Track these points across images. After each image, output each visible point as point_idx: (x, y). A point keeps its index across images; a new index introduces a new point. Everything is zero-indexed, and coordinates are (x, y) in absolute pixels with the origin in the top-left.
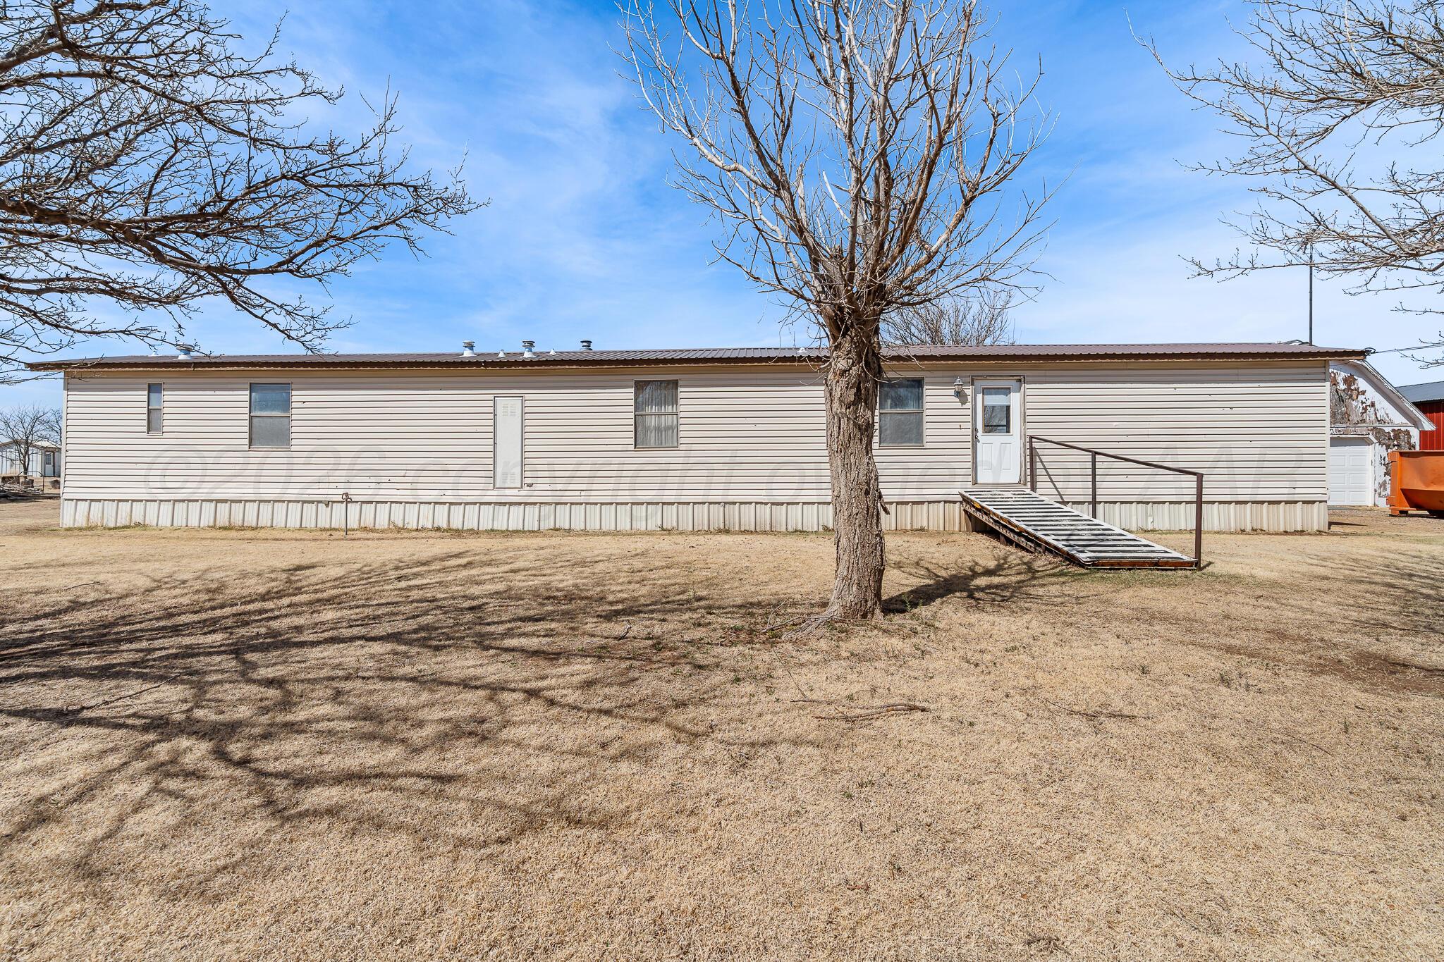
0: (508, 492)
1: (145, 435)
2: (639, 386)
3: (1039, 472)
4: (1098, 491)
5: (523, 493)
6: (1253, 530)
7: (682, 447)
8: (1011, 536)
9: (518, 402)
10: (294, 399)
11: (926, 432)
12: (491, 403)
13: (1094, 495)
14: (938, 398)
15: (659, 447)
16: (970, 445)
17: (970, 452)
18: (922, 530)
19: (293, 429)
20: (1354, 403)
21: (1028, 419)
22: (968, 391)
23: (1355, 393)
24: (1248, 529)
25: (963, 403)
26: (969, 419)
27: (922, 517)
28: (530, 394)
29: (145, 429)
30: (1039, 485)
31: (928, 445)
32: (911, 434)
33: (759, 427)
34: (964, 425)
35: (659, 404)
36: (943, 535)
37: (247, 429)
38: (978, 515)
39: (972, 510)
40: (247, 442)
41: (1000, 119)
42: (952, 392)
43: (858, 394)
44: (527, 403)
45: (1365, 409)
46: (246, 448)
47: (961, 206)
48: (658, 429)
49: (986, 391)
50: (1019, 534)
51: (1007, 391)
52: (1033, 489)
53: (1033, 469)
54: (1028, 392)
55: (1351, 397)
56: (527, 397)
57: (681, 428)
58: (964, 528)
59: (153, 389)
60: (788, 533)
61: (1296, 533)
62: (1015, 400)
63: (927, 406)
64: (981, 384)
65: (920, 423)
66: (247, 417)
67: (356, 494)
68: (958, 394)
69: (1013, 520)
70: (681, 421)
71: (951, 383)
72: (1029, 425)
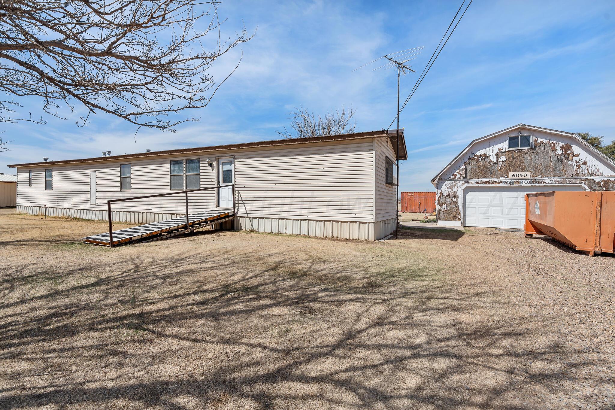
0: (92, 206)
1: (29, 186)
2: (121, 167)
3: (240, 202)
5: (96, 207)
6: (333, 237)
7: (132, 190)
9: (95, 173)
10: (53, 174)
11: (200, 183)
12: (89, 174)
14: (204, 168)
15: (126, 190)
16: (215, 189)
17: (215, 192)
19: (53, 184)
20: (570, 163)
21: (236, 176)
22: (215, 164)
23: (571, 156)
24: (330, 236)
25: (214, 170)
26: (215, 177)
28: (98, 171)
29: (29, 184)
33: (151, 182)
34: (213, 180)
37: (45, 184)
42: (208, 165)
44: (97, 174)
45: (579, 167)
46: (44, 190)
49: (222, 164)
51: (230, 163)
54: (237, 163)
55: (567, 159)
57: (132, 182)
59: (30, 172)
62: (232, 167)
63: (201, 171)
64: (220, 160)
65: (199, 179)
66: (45, 180)
68: (212, 166)
71: (208, 161)
72: (236, 180)
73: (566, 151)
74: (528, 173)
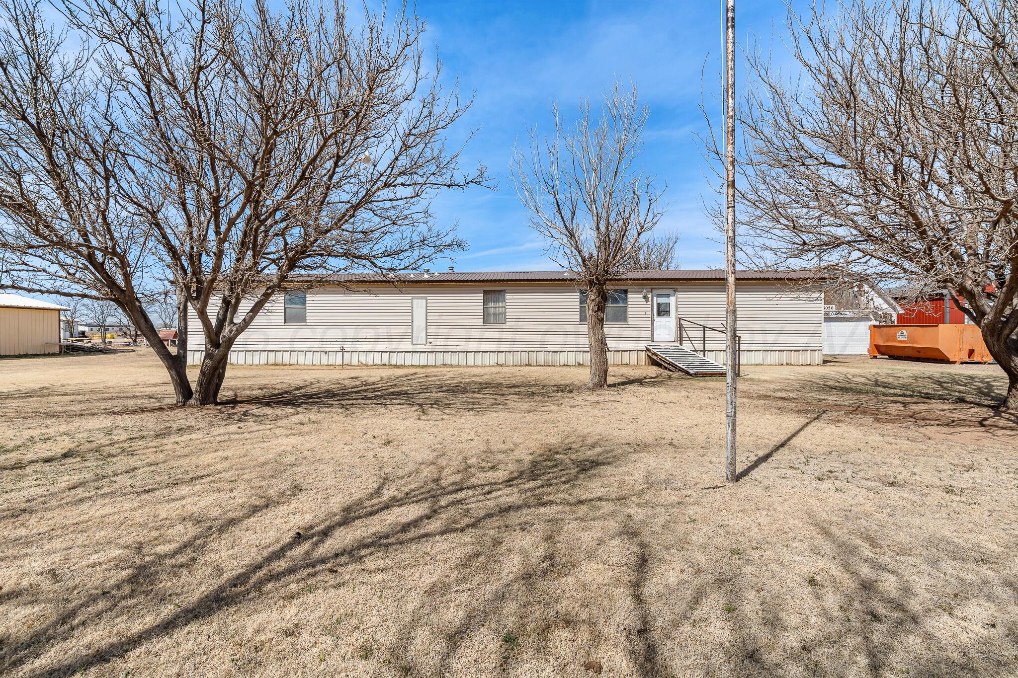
0: (418, 346)
2: (486, 293)
3: (684, 336)
4: (706, 345)
5: (427, 346)
6: (787, 364)
7: (507, 323)
8: (666, 365)
9: (424, 301)
10: (308, 299)
11: (629, 316)
12: (410, 301)
13: (704, 347)
14: (634, 299)
15: (495, 323)
16: (650, 322)
17: (650, 326)
18: (627, 364)
19: (308, 314)
20: (862, 298)
21: (679, 310)
22: (650, 296)
23: (863, 293)
24: (785, 363)
25: (647, 302)
26: (650, 309)
27: (626, 358)
28: (430, 297)
30: (684, 342)
31: (629, 323)
32: (621, 317)
33: (546, 313)
34: (647, 313)
35: (495, 302)
36: (636, 366)
37: (283, 314)
38: (653, 356)
39: (650, 354)
40: (283, 321)
41: (652, 201)
42: (641, 296)
43: (598, 308)
44: (429, 301)
45: (868, 302)
46: (283, 324)
47: (637, 235)
48: (495, 314)
49: (658, 296)
50: (669, 364)
51: (668, 296)
52: (681, 344)
53: (681, 334)
54: (679, 296)
55: (861, 295)
56: (429, 298)
57: (507, 314)
58: (647, 364)
60: (560, 366)
61: (807, 365)
62: (672, 300)
63: (629, 303)
64: (655, 292)
65: (625, 312)
66: (283, 308)
67: (347, 347)
68: (644, 297)
69: (667, 358)
70: (507, 310)
71: (641, 292)
72: (679, 313)
73: (860, 289)
74: (834, 306)
